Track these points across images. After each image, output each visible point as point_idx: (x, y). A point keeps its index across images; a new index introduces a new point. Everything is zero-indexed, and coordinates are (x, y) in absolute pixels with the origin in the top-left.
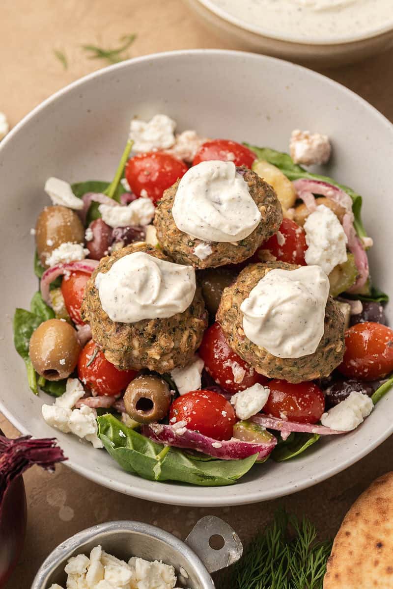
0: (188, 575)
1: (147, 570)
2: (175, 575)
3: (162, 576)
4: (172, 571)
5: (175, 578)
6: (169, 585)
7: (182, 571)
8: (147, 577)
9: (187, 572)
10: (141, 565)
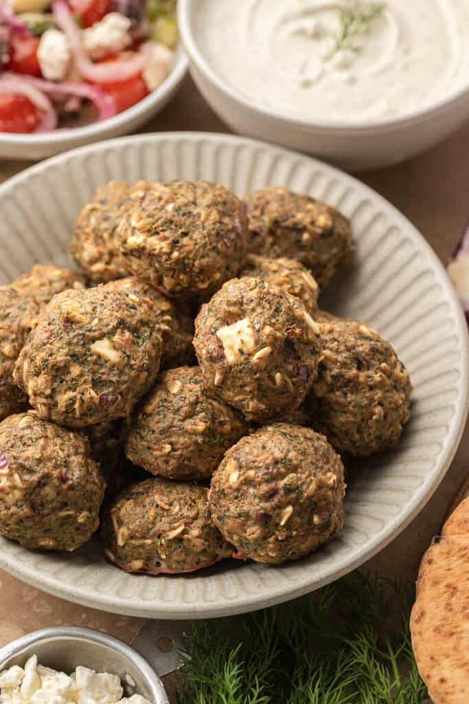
0: (136, 683)
1: (89, 677)
2: (122, 686)
3: (106, 685)
4: (117, 680)
5: (122, 689)
6: (115, 696)
7: (128, 678)
8: (89, 686)
9: (133, 679)
10: (82, 674)
